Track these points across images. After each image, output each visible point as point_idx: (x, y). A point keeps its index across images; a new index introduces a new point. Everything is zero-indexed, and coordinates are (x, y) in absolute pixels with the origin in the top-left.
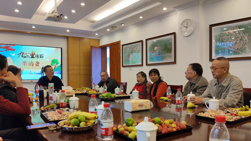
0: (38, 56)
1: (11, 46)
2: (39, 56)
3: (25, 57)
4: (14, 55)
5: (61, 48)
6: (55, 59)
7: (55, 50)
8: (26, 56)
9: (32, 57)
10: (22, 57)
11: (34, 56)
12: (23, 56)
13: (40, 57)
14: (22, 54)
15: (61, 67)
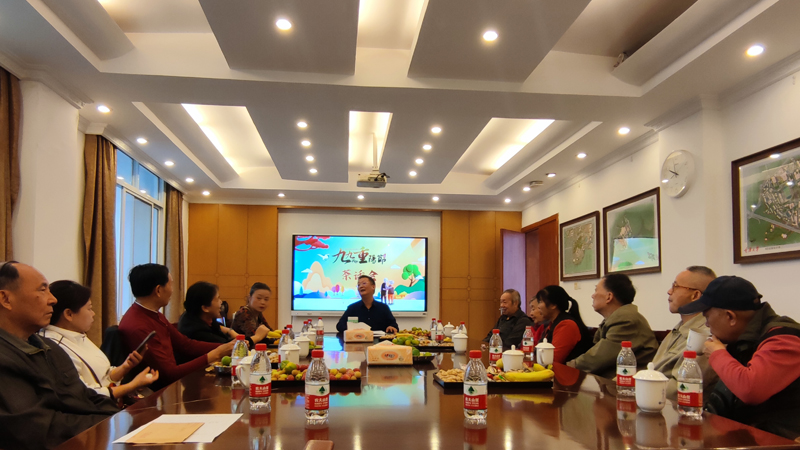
0: (374, 258)
1: (321, 240)
2: (377, 260)
3: (348, 261)
4: (326, 257)
5: (426, 239)
6: (413, 263)
7: (413, 245)
8: (349, 258)
9: (363, 261)
10: (342, 261)
11: (367, 259)
12: (344, 259)
13: (379, 261)
14: (341, 255)
15: (423, 284)
